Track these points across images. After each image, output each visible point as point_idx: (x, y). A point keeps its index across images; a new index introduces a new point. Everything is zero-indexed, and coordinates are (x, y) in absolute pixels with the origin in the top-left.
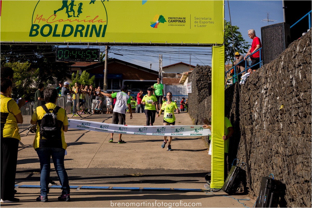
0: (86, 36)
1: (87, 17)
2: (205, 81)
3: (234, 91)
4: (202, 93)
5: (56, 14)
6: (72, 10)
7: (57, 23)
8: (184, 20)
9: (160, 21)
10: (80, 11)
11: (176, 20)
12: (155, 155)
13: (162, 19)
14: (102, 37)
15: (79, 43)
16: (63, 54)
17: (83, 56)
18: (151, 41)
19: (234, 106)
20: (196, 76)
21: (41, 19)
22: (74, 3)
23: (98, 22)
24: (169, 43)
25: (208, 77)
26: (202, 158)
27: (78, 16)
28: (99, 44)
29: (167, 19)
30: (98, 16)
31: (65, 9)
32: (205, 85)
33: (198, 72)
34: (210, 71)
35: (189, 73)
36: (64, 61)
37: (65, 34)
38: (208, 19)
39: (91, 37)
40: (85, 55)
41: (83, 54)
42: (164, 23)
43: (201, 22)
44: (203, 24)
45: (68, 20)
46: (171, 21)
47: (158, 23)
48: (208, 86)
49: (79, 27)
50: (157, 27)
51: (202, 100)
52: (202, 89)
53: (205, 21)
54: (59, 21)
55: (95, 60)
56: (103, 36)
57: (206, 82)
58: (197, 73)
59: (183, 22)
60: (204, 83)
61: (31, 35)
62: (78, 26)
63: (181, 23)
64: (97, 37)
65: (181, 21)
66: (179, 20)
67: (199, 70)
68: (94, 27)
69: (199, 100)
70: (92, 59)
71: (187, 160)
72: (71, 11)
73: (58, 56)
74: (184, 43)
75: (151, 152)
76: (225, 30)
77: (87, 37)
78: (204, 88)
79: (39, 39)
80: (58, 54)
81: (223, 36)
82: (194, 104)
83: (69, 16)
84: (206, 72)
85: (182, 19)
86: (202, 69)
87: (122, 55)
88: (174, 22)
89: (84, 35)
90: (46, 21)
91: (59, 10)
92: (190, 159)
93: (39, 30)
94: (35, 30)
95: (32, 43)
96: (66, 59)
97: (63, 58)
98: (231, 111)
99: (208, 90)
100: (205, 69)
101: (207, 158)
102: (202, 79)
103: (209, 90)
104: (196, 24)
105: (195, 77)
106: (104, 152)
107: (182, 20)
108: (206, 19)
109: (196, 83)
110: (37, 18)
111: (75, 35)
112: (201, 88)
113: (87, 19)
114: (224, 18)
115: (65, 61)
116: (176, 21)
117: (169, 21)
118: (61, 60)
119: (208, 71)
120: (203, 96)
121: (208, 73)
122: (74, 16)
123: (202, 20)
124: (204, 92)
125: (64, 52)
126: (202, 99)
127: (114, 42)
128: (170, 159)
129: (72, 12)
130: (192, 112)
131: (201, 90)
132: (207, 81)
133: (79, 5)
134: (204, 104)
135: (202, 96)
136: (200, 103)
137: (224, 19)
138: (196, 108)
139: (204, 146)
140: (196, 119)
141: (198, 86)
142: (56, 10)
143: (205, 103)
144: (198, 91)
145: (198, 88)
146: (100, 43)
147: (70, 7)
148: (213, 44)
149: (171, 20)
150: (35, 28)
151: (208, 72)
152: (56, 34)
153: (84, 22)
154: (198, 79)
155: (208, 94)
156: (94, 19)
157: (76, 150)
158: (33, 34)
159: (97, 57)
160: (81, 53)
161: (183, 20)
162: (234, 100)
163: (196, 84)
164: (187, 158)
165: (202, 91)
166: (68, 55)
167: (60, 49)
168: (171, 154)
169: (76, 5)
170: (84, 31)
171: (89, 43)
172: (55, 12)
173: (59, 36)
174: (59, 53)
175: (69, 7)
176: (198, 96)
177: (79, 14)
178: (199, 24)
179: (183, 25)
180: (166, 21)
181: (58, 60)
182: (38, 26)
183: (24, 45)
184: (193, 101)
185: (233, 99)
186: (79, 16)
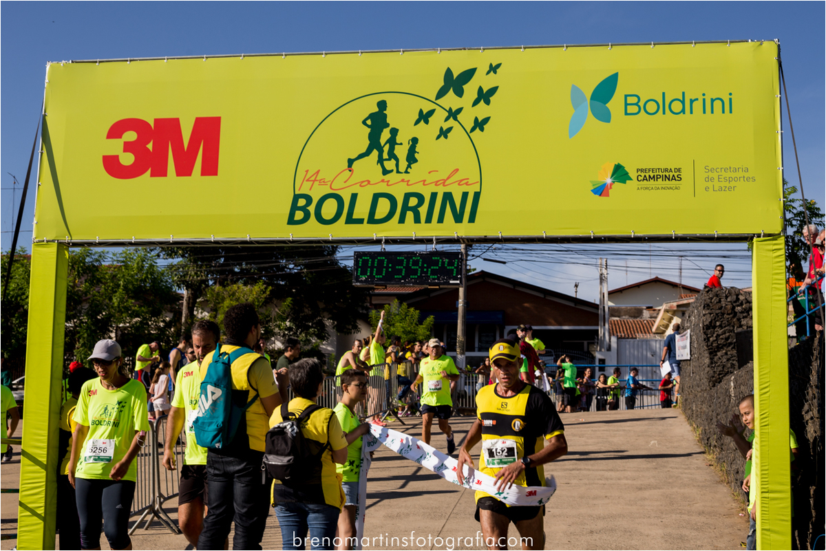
0: (429, 220)
1: (429, 173)
2: (727, 328)
3: (813, 355)
4: (720, 358)
5: (353, 167)
6: (392, 155)
7: (355, 190)
8: (678, 173)
9: (615, 179)
10: (411, 158)
11: (655, 174)
12: (600, 525)
13: (620, 173)
14: (469, 222)
15: (412, 240)
16: (372, 267)
17: (421, 271)
18: (594, 232)
19: (813, 394)
20: (702, 315)
21: (315, 180)
22: (397, 138)
23: (459, 184)
24: (640, 233)
25: (734, 317)
26: (726, 531)
27: (406, 172)
28: (461, 240)
29: (633, 174)
30: (457, 170)
31: (375, 153)
32: (727, 339)
33: (708, 305)
34: (740, 302)
35: (678, 306)
36: (373, 284)
37: (376, 218)
38: (740, 170)
39: (442, 222)
40: (425, 268)
41: (420, 265)
42: (625, 183)
43: (723, 180)
44: (727, 184)
45: (383, 181)
46: (645, 179)
47: (611, 185)
48: (735, 340)
49: (411, 198)
50: (608, 196)
51: (719, 378)
52: (719, 348)
53: (733, 175)
54: (360, 186)
55: (451, 282)
56: (472, 219)
57: (730, 331)
58: (704, 307)
59: (675, 179)
60: (725, 333)
61: (291, 221)
62: (408, 196)
63: (670, 182)
64: (456, 222)
65: (671, 176)
66: (664, 174)
67: (709, 301)
68: (448, 197)
69: (713, 377)
70: (443, 279)
71: (686, 538)
72: (389, 159)
73: (359, 272)
74: (680, 233)
75: (590, 516)
76: (784, 198)
77: (430, 222)
78: (725, 345)
79: (311, 231)
80: (360, 267)
81: (779, 214)
82: (699, 389)
83: (385, 172)
84: (730, 303)
85: (673, 171)
86: (717, 296)
87: (504, 263)
88: (652, 181)
89: (423, 217)
90: (329, 183)
91: (361, 156)
92: (694, 533)
93: (312, 209)
94: (302, 209)
95: (293, 242)
96: (380, 278)
97: (371, 276)
98: (806, 407)
99: (735, 352)
100: (727, 297)
101: (739, 533)
102: (718, 324)
103: (737, 351)
104: (710, 184)
105: (698, 317)
106: (468, 516)
107: (674, 176)
108: (735, 170)
109: (705, 333)
110: (306, 179)
111: (402, 220)
112: (717, 347)
113: (431, 178)
114: (783, 166)
115: (377, 285)
116: (657, 178)
117: (640, 179)
118: (366, 281)
119: (735, 302)
120: (723, 368)
121: (733, 308)
122: (398, 172)
123: (724, 174)
124: (725, 357)
125: (373, 263)
126: (719, 375)
127: (500, 235)
128: (641, 534)
129: (393, 162)
130: (694, 409)
131: (716, 352)
132: (732, 328)
133: (411, 143)
134: (727, 390)
135: (720, 368)
136: (714, 386)
137: (781, 170)
138: (706, 398)
139: (729, 499)
140: (705, 430)
141: (709, 340)
142: (353, 157)
143: (729, 385)
144: (708, 355)
145: (707, 346)
146: (463, 239)
147: (386, 149)
148: (754, 234)
149: (645, 176)
150: (302, 202)
151: (734, 304)
152: (354, 217)
153: (424, 185)
154: (708, 323)
155: (735, 362)
156: (448, 178)
157: (397, 510)
158: (295, 219)
159: (457, 274)
160: (418, 265)
161: (676, 175)
162: (814, 378)
163: (703, 336)
164: (686, 532)
165: (719, 354)
166: (384, 269)
167: (365, 254)
168: (644, 520)
169: (401, 144)
170: (423, 210)
171: (437, 239)
172: (351, 162)
173: (360, 221)
174: (360, 265)
175: (384, 149)
176: (709, 367)
177: (409, 166)
178: (717, 185)
179: (676, 188)
180: (632, 179)
181: (357, 280)
182: (309, 199)
183: (275, 245)
184: (694, 380)
185: (811, 376)
186: (409, 170)
